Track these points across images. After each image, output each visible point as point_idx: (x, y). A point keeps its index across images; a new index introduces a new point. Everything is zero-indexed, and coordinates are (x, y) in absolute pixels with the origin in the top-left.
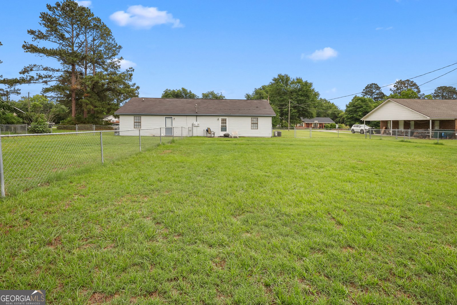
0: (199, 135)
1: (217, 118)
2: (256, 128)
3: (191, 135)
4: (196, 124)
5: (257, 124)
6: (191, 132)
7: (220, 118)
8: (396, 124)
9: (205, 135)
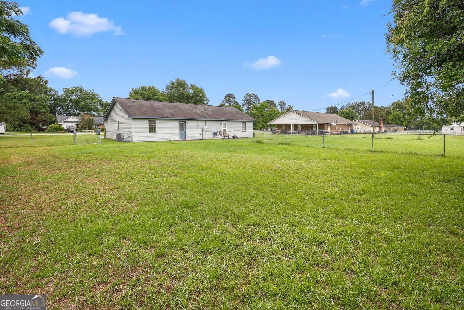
0: (207, 138)
1: (220, 122)
2: (244, 130)
3: (201, 138)
4: (205, 127)
5: (245, 127)
6: (201, 136)
7: (223, 122)
8: (296, 126)
9: (212, 138)
